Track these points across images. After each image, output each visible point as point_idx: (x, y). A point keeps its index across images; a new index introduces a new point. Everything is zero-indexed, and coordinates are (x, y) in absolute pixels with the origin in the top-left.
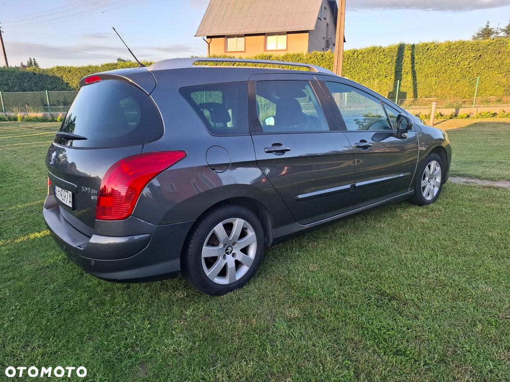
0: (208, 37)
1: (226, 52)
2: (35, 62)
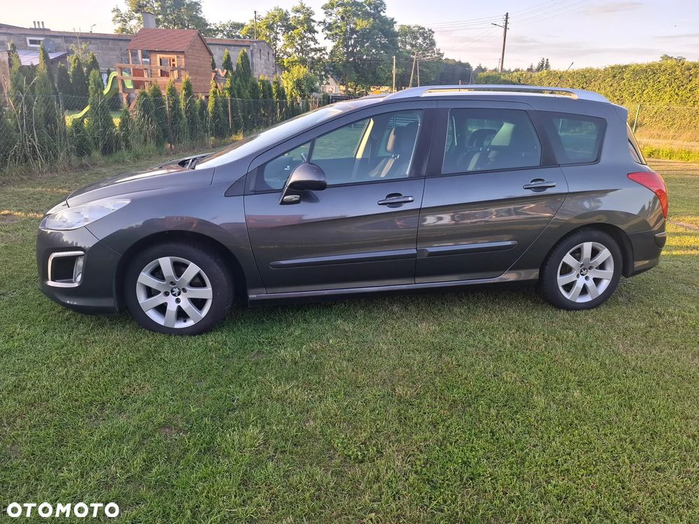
2: (547, 63)
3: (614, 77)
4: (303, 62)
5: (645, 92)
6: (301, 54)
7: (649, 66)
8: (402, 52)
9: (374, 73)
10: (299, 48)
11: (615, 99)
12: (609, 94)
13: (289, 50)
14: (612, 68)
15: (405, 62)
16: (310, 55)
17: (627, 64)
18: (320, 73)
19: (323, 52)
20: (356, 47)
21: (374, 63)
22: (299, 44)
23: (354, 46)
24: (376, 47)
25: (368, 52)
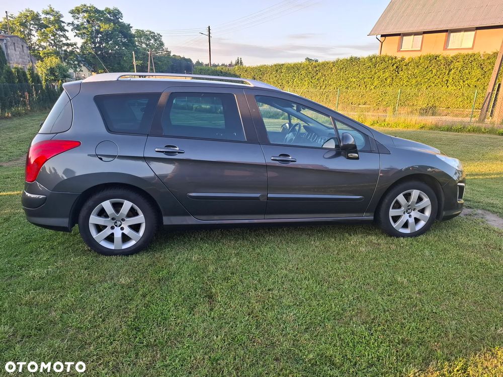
0: (382, 36)
1: (399, 51)
2: (241, 60)
3: (277, 71)
4: (57, 54)
5: (295, 80)
6: (55, 47)
7: (295, 65)
8: (139, 49)
9: (119, 64)
10: (53, 42)
11: (279, 85)
12: (275, 81)
13: (43, 44)
14: (275, 65)
15: (142, 56)
16: (63, 49)
17: (283, 63)
18: (73, 62)
19: (75, 46)
20: (102, 44)
21: (119, 56)
22: (52, 40)
23: (100, 43)
24: (118, 45)
25: (111, 48)
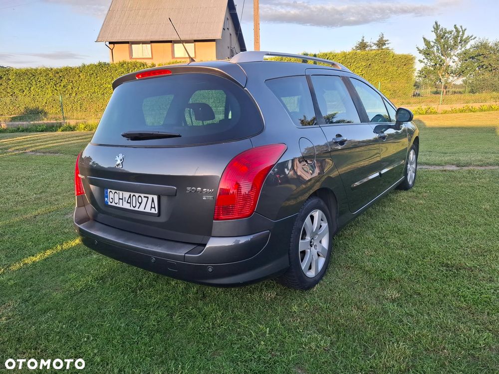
0: (110, 43)
1: (131, 58)
